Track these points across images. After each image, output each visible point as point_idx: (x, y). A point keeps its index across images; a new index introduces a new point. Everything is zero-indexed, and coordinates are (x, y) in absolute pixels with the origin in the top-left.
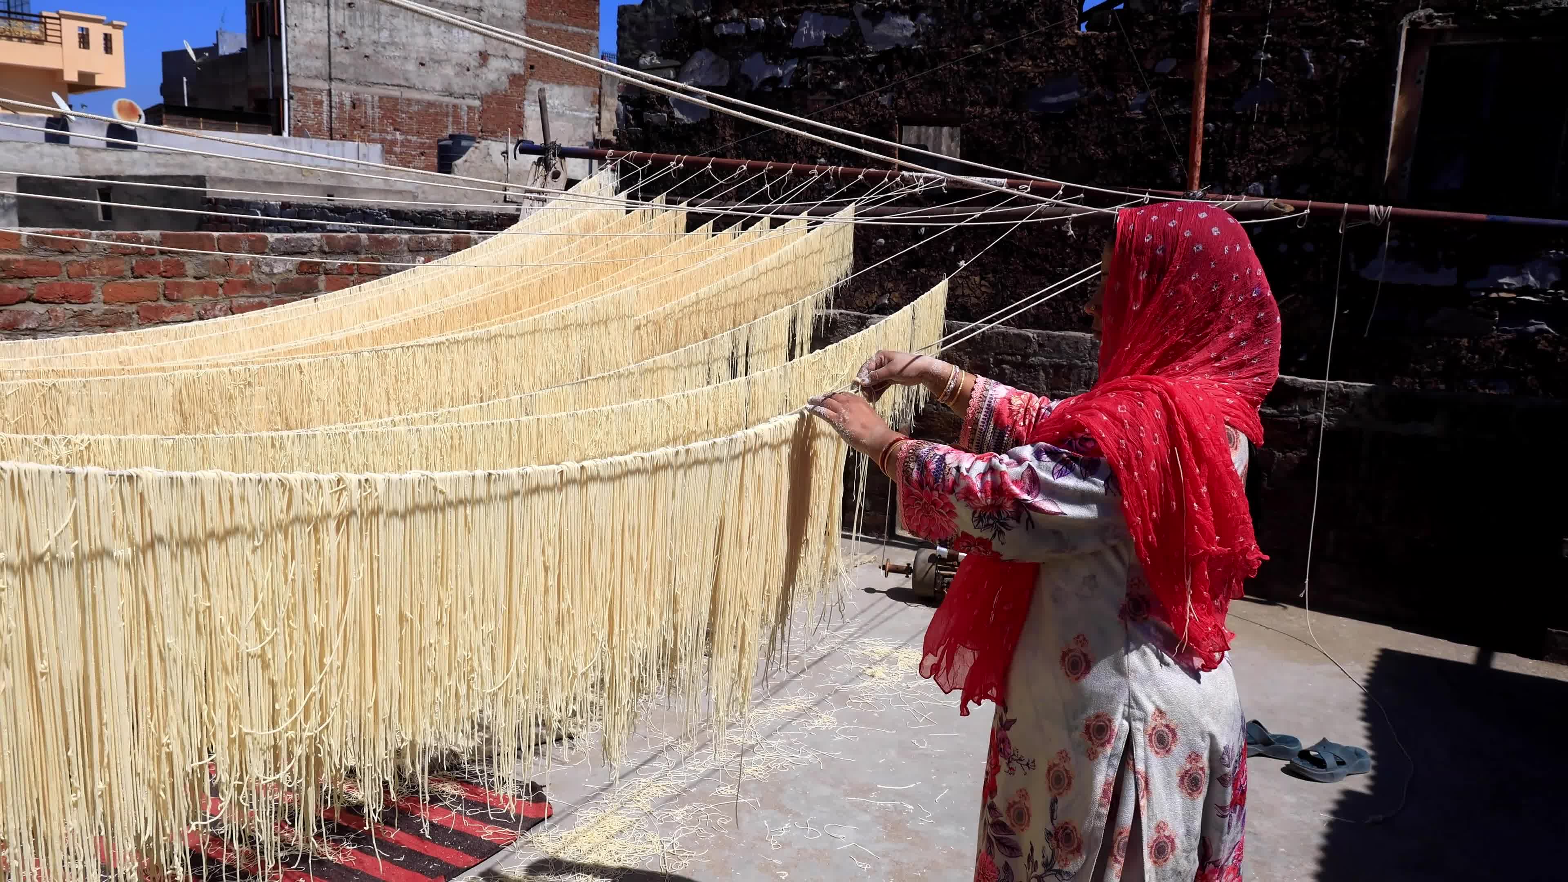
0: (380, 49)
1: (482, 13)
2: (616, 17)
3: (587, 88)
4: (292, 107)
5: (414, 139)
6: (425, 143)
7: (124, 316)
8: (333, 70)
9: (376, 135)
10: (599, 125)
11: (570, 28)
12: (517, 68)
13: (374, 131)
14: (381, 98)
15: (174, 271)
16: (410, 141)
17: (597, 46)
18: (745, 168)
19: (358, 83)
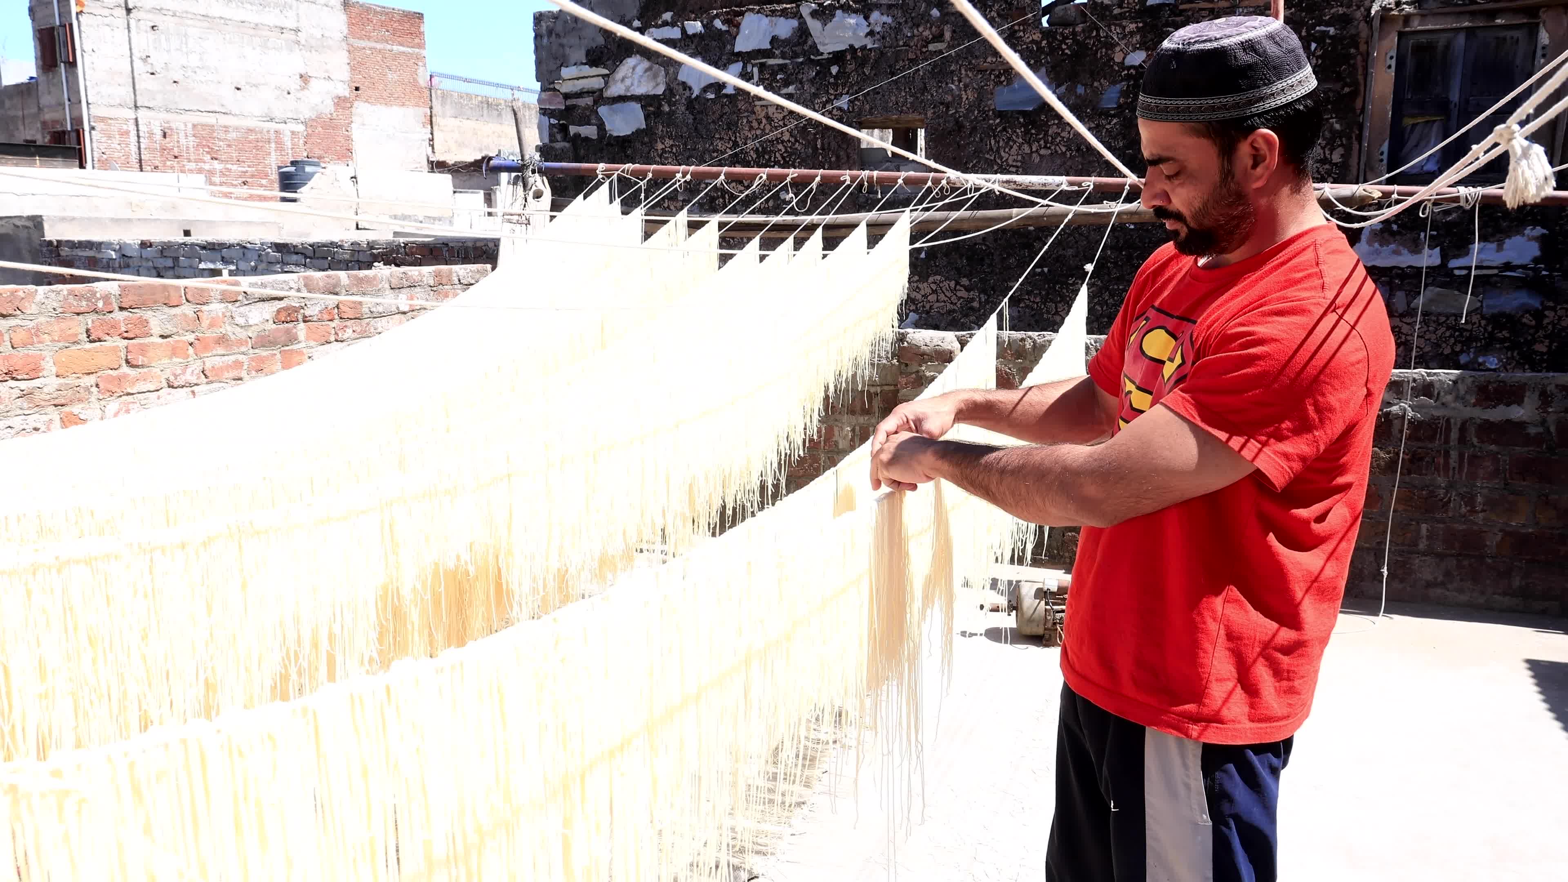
0: (189, 73)
1: (299, 33)
2: (532, 25)
3: (417, 108)
4: (94, 138)
5: (234, 167)
6: (247, 172)
7: (82, 391)
8: (138, 98)
9: (192, 165)
10: (433, 146)
11: (395, 48)
12: (344, 91)
13: (189, 161)
14: (194, 126)
15: (138, 332)
16: (229, 170)
17: (425, 65)
18: (765, 177)
19: (168, 111)
